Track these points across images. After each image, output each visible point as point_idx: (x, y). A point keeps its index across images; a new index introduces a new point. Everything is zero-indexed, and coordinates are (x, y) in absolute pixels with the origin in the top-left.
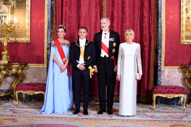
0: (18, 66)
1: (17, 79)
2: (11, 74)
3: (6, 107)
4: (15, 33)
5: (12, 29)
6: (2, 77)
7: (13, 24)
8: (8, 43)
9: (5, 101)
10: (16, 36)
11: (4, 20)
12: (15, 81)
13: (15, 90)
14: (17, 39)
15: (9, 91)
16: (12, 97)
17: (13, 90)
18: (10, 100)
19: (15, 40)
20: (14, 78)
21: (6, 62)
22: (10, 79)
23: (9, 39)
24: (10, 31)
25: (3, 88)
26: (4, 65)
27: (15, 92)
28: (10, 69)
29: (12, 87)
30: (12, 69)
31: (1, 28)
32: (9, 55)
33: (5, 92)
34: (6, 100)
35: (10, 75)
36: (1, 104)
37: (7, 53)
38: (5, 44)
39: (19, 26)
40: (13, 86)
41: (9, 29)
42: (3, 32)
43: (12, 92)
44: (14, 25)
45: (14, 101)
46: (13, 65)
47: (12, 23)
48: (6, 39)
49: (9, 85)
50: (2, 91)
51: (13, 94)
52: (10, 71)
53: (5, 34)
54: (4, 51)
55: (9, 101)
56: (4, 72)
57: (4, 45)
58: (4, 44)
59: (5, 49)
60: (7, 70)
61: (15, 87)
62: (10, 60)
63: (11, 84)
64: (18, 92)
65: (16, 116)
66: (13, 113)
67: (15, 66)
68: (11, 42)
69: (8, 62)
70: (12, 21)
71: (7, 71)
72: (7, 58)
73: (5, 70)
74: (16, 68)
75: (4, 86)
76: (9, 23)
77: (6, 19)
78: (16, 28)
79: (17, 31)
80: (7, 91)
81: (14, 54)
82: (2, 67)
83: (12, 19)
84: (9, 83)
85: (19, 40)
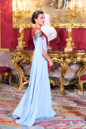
0: (83, 54)
1: (82, 68)
2: (75, 62)
3: (70, 97)
4: (80, 18)
5: (77, 14)
6: (66, 65)
7: (78, 8)
8: (73, 29)
9: (69, 91)
10: (81, 21)
11: (68, 4)
12: (80, 69)
13: (80, 79)
14: (82, 25)
15: (74, 80)
16: (77, 86)
17: (78, 79)
18: (75, 90)
19: (80, 26)
20: (79, 67)
21: (71, 50)
22: (75, 67)
23: (74, 24)
24: (75, 17)
25: (68, 77)
26: (69, 53)
27: (80, 81)
28: (74, 57)
29: (77, 76)
30: (77, 57)
31: (65, 13)
32: (74, 42)
33: (70, 81)
34: (71, 89)
35: (75, 64)
36: (66, 94)
37: (71, 39)
38: (70, 30)
39: (84, 10)
40: (78, 74)
41: (73, 14)
42: (67, 18)
43: (77, 81)
44: (79, 10)
45: (78, 90)
46: (78, 52)
47: (76, 7)
48: (70, 25)
49: (74, 74)
50: (66, 80)
51: (77, 83)
52: (75, 59)
53: (69, 19)
54: (68, 38)
55: (73, 91)
56: (69, 60)
57: (69, 32)
58: (68, 30)
59: (69, 35)
60: (71, 58)
61: (80, 76)
62: (74, 48)
63: (76, 73)
64: (84, 82)
65: (81, 109)
66: (77, 105)
67: (80, 53)
68: (76, 28)
69: (73, 49)
70: (77, 5)
71: (72, 60)
72: (72, 45)
73: (69, 58)
74: (81, 56)
75: (69, 74)
76: (74, 8)
77: (70, 3)
78: (81, 13)
79: (82, 16)
80: (71, 80)
81: (79, 40)
82: (66, 55)
83: (77, 3)
84: (74, 72)
85: (84, 26)
